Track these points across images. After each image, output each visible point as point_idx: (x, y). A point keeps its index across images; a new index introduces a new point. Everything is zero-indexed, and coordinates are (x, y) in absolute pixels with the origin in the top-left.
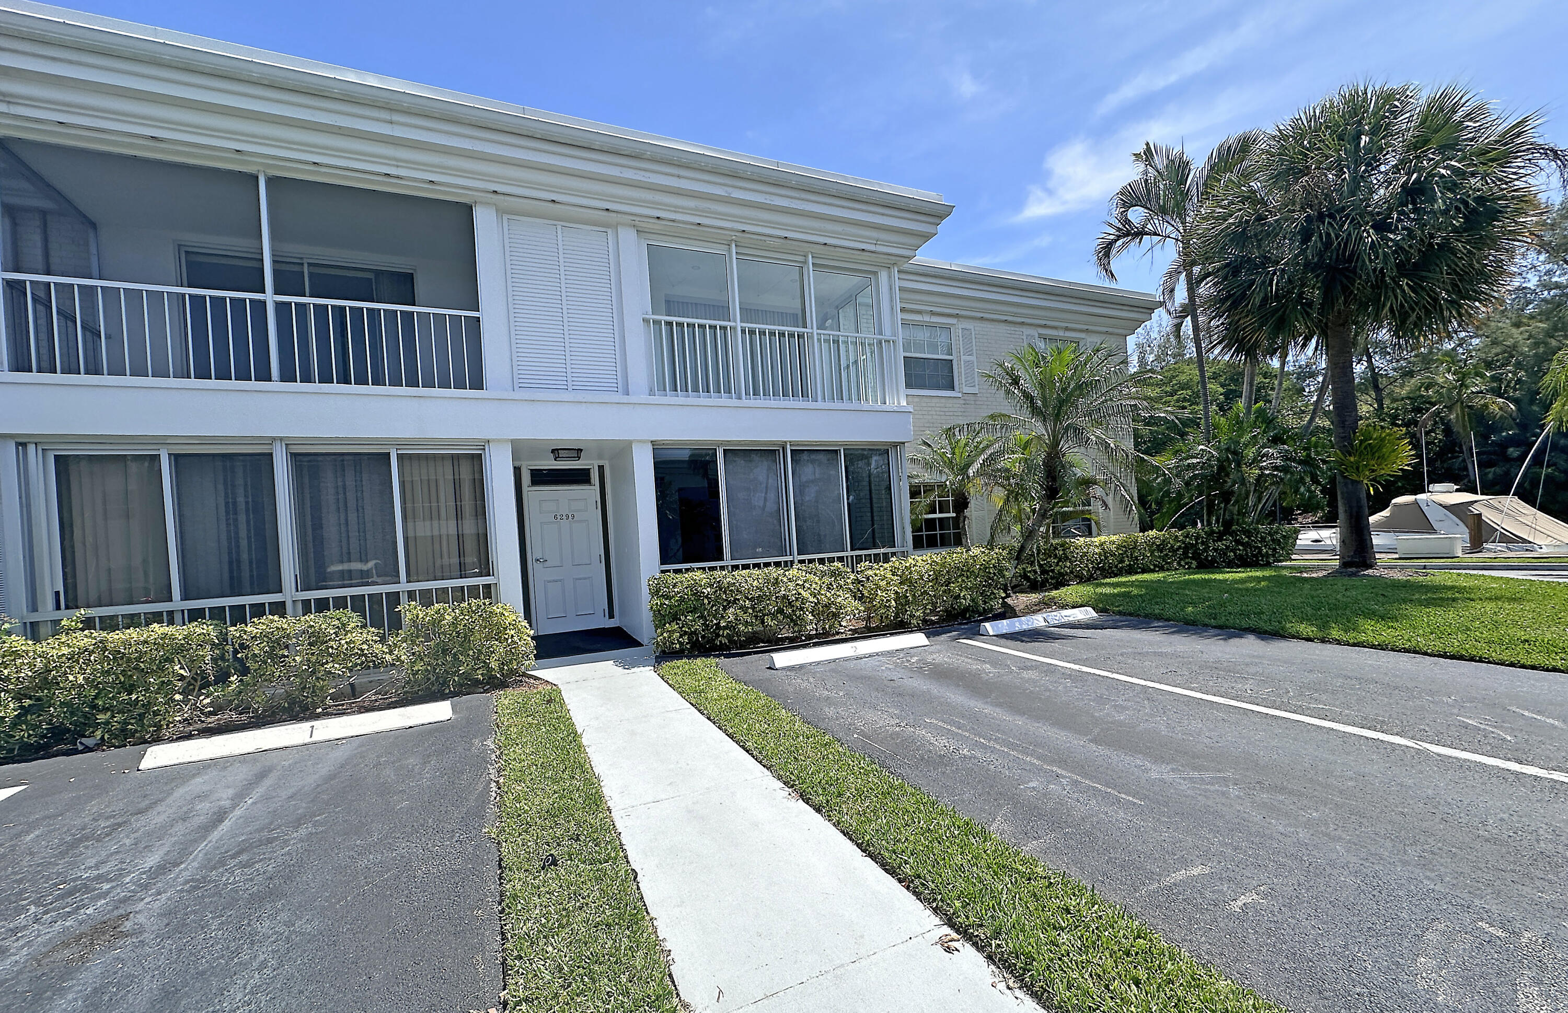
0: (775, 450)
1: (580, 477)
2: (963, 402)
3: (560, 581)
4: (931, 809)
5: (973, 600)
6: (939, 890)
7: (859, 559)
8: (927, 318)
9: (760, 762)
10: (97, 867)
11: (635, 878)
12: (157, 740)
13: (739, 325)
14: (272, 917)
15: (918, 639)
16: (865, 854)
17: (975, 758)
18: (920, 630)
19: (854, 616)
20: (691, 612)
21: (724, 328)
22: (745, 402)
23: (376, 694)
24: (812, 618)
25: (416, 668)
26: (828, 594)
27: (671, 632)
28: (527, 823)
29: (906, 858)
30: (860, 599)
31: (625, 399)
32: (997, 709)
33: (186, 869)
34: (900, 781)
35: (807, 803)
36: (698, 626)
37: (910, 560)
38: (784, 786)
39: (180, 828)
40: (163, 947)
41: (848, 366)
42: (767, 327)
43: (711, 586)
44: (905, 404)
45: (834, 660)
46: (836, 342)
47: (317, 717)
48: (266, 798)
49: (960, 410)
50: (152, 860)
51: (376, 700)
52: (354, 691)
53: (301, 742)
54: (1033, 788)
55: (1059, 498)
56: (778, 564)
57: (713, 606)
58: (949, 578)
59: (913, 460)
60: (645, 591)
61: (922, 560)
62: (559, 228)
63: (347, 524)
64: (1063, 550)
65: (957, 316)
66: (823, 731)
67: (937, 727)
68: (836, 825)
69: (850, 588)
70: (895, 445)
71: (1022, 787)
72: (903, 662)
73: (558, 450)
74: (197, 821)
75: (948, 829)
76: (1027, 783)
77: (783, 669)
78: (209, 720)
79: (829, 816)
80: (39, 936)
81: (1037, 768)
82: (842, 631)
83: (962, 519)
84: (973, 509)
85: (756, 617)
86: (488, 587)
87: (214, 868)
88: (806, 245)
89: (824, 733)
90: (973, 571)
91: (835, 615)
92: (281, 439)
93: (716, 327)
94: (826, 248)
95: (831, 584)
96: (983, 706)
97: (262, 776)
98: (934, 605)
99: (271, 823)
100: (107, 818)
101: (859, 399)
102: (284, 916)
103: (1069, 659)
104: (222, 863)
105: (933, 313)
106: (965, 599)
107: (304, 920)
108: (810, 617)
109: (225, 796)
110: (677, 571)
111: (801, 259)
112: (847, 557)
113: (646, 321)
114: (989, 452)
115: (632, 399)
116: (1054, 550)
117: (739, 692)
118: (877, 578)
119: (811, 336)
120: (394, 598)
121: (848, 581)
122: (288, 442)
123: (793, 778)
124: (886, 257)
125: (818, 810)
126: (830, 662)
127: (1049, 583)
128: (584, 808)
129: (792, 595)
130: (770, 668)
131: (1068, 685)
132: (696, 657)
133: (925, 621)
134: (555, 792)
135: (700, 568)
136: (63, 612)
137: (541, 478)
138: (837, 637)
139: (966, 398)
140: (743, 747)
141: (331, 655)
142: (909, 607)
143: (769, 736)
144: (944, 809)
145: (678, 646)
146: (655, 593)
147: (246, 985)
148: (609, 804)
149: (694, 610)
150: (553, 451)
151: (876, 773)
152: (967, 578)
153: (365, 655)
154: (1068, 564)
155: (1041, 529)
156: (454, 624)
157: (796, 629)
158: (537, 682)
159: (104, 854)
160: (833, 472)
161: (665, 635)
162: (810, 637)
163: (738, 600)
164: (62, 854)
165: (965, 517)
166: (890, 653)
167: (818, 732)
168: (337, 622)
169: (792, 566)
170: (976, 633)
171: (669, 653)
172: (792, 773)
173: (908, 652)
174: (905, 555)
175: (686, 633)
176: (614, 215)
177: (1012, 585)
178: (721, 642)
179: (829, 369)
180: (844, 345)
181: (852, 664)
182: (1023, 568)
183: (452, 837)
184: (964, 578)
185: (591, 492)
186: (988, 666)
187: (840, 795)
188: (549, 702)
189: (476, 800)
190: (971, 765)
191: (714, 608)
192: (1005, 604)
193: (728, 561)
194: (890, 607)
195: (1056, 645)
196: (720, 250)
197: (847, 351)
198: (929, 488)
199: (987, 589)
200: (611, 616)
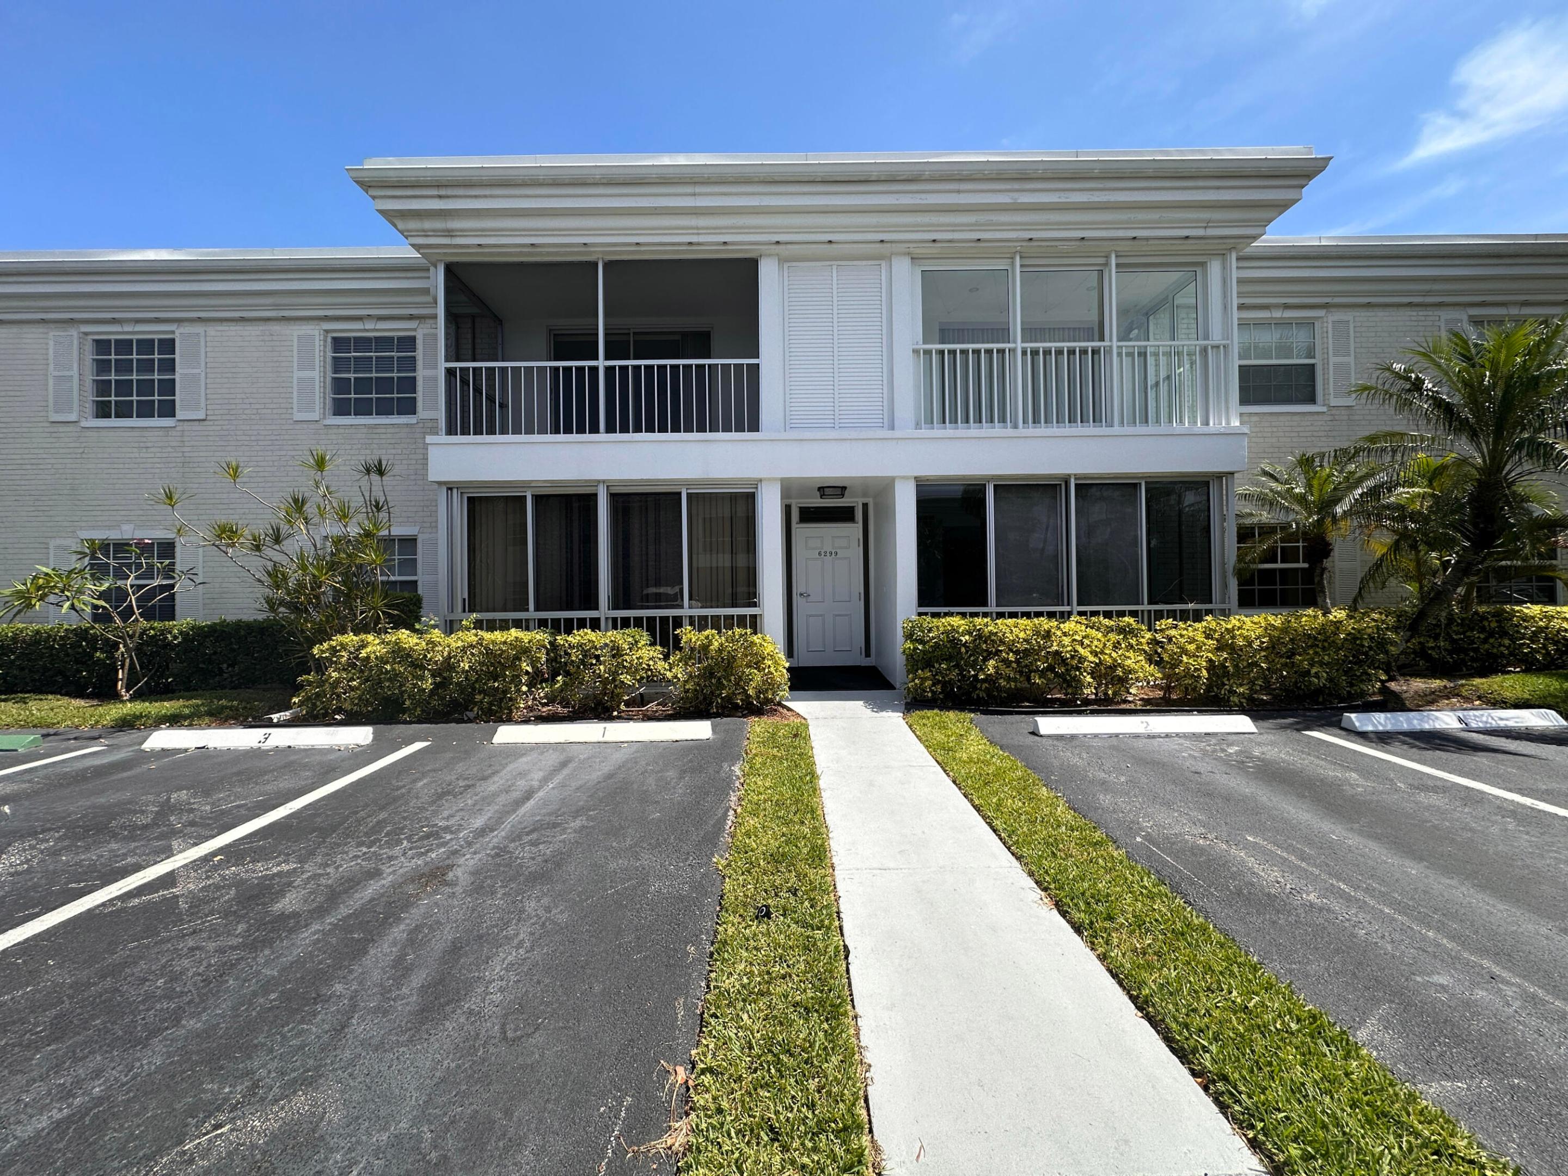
0: (1056, 485)
1: (845, 515)
2: (1329, 418)
3: (821, 615)
4: (1250, 977)
5: (1330, 680)
6: (1260, 1113)
7: (1159, 615)
8: (1277, 314)
9: (1009, 849)
10: (448, 819)
11: (847, 957)
12: (509, 720)
13: (1019, 345)
14: (538, 899)
15: (1241, 723)
16: (1140, 1014)
17: (1329, 910)
18: (1242, 711)
19: (1148, 683)
20: (946, 660)
21: (1001, 352)
22: (1021, 431)
23: (658, 704)
24: (1091, 680)
25: (687, 687)
26: (1114, 655)
27: (923, 680)
28: (751, 863)
29: (1206, 1044)
30: (1157, 664)
31: (889, 434)
32: (1371, 843)
33: (497, 836)
34: (1201, 920)
35: (1064, 917)
36: (953, 676)
37: (1234, 621)
38: (1035, 886)
39: (502, 799)
40: (464, 903)
41: (1157, 384)
42: (1053, 345)
43: (970, 633)
44: (1237, 424)
45: (1117, 735)
46: (1143, 354)
47: (611, 719)
48: (563, 785)
49: (1322, 428)
50: (478, 822)
51: (656, 711)
52: (642, 700)
53: (595, 740)
54: (1442, 986)
55: (1498, 546)
56: (1051, 615)
57: (971, 655)
58: (1293, 648)
59: (1245, 497)
60: (900, 633)
61: (1252, 622)
62: (835, 267)
63: (647, 554)
64: (1497, 621)
65: (1326, 306)
66: (1094, 825)
67: (1264, 851)
68: (1103, 958)
69: (1144, 650)
70: (1219, 476)
71: (1419, 979)
72: (1214, 751)
73: (823, 488)
74: (516, 795)
75: (1279, 1016)
76: (1429, 975)
77: (1049, 736)
78: (544, 709)
79: (1093, 943)
80: (401, 867)
81: (1449, 955)
82: (1130, 699)
83: (1318, 571)
84: (1336, 558)
85: (1021, 673)
86: (754, 617)
87: (513, 841)
88: (1106, 243)
89: (1094, 828)
90: (1333, 642)
91: (1123, 681)
92: (604, 481)
93: (992, 350)
94: (1136, 242)
95: (1118, 642)
96: (1344, 833)
97: (564, 764)
98: (1266, 680)
99: (559, 810)
100: (465, 779)
101: (1170, 421)
102: (545, 901)
103: (1512, 786)
104: (519, 837)
105: (1286, 307)
106: (1318, 677)
107: (559, 910)
108: (1089, 679)
109: (536, 777)
110: (934, 615)
111: (1102, 261)
112: (1143, 611)
113: (916, 352)
114: (1370, 483)
115: (897, 434)
116: (1481, 621)
117: (993, 756)
118: (1183, 640)
119: (1108, 351)
120: (678, 622)
121: (1142, 640)
122: (608, 484)
123: (1047, 879)
124: (1221, 241)
125: (1078, 929)
126: (1111, 736)
127: (1466, 666)
128: (807, 860)
129: (1067, 652)
130: (1033, 733)
131: (1510, 827)
132: (949, 709)
133: (1251, 700)
134: (783, 835)
135: (958, 613)
136: (467, 614)
137: (810, 515)
138: (1123, 706)
139: (1333, 412)
140: (990, 825)
141: (625, 667)
142: (1229, 680)
143: (1023, 817)
144: (1273, 980)
145: (930, 695)
146: (909, 636)
147: (504, 959)
148: (834, 861)
149: (949, 659)
150: (820, 489)
151: (1165, 899)
152: (1324, 649)
153: (651, 670)
154: (1507, 642)
155: (1459, 590)
156: (720, 651)
157: (1070, 691)
158: (789, 713)
159: (455, 808)
160: (1130, 510)
161: (917, 681)
162: (1086, 702)
163: (1001, 651)
164: (434, 802)
165: (1324, 570)
166: (1195, 736)
167: (1086, 824)
168: (630, 639)
169: (1069, 618)
170: (1333, 722)
171: (920, 701)
172: (1046, 872)
173: (1224, 738)
174: (1226, 613)
175: (939, 682)
176: (889, 245)
177: (1399, 663)
178: (978, 695)
179: (1131, 387)
180: (1153, 358)
181: (1140, 744)
182: (1420, 643)
183: (687, 859)
184: (1318, 650)
185: (855, 530)
186: (1354, 775)
187: (1110, 918)
188: (796, 736)
189: (714, 826)
190: (1321, 920)
191: (972, 658)
192: (1384, 690)
193: (993, 608)
194: (1199, 677)
195: (1482, 759)
196: (1001, 265)
197: (1157, 365)
198: (1267, 530)
199: (1356, 667)
200: (868, 654)
